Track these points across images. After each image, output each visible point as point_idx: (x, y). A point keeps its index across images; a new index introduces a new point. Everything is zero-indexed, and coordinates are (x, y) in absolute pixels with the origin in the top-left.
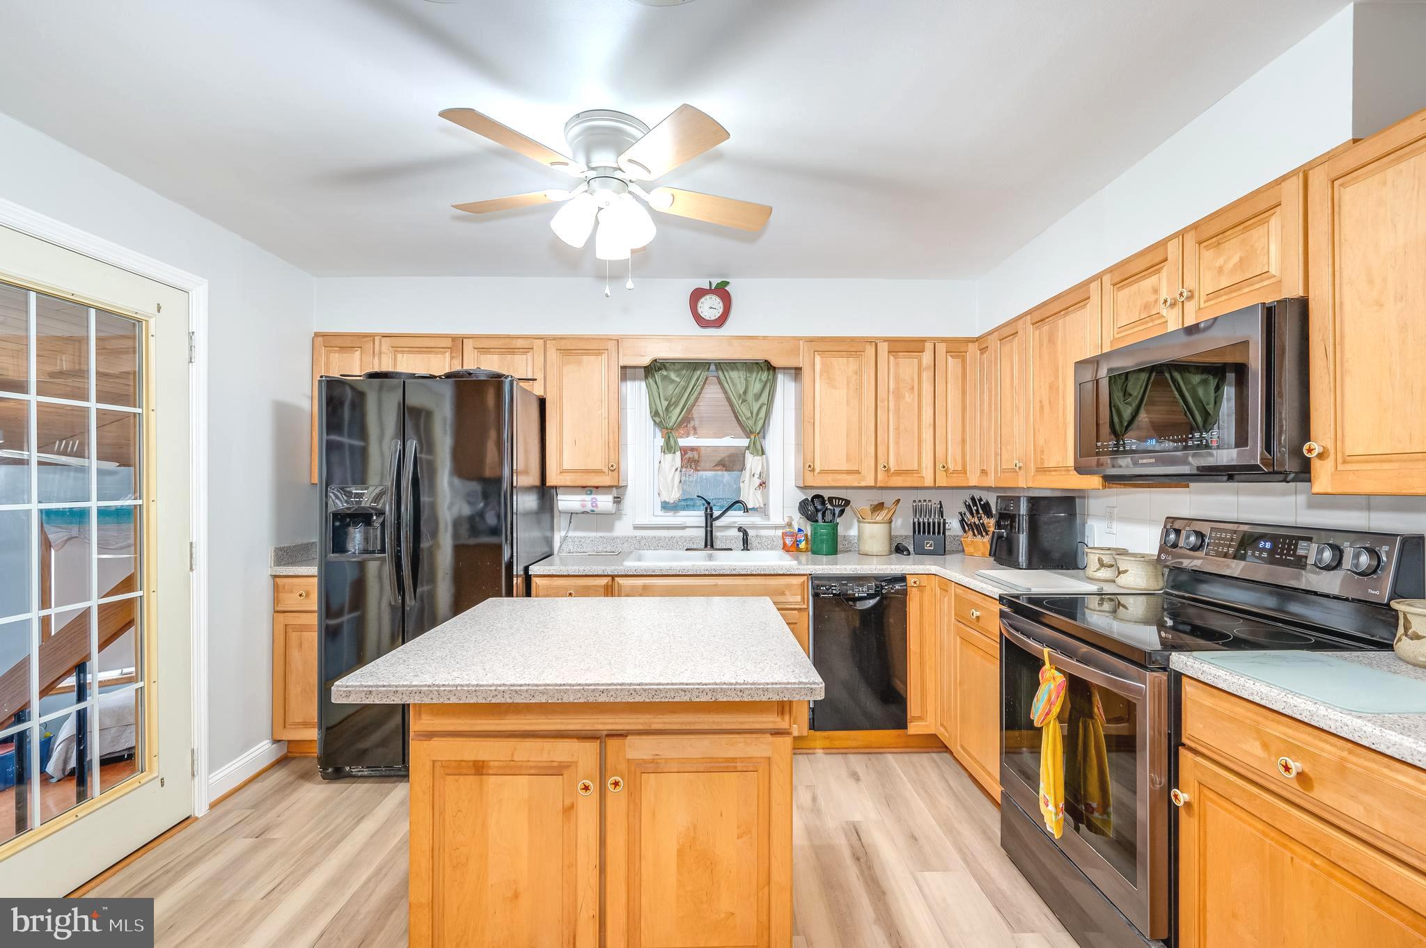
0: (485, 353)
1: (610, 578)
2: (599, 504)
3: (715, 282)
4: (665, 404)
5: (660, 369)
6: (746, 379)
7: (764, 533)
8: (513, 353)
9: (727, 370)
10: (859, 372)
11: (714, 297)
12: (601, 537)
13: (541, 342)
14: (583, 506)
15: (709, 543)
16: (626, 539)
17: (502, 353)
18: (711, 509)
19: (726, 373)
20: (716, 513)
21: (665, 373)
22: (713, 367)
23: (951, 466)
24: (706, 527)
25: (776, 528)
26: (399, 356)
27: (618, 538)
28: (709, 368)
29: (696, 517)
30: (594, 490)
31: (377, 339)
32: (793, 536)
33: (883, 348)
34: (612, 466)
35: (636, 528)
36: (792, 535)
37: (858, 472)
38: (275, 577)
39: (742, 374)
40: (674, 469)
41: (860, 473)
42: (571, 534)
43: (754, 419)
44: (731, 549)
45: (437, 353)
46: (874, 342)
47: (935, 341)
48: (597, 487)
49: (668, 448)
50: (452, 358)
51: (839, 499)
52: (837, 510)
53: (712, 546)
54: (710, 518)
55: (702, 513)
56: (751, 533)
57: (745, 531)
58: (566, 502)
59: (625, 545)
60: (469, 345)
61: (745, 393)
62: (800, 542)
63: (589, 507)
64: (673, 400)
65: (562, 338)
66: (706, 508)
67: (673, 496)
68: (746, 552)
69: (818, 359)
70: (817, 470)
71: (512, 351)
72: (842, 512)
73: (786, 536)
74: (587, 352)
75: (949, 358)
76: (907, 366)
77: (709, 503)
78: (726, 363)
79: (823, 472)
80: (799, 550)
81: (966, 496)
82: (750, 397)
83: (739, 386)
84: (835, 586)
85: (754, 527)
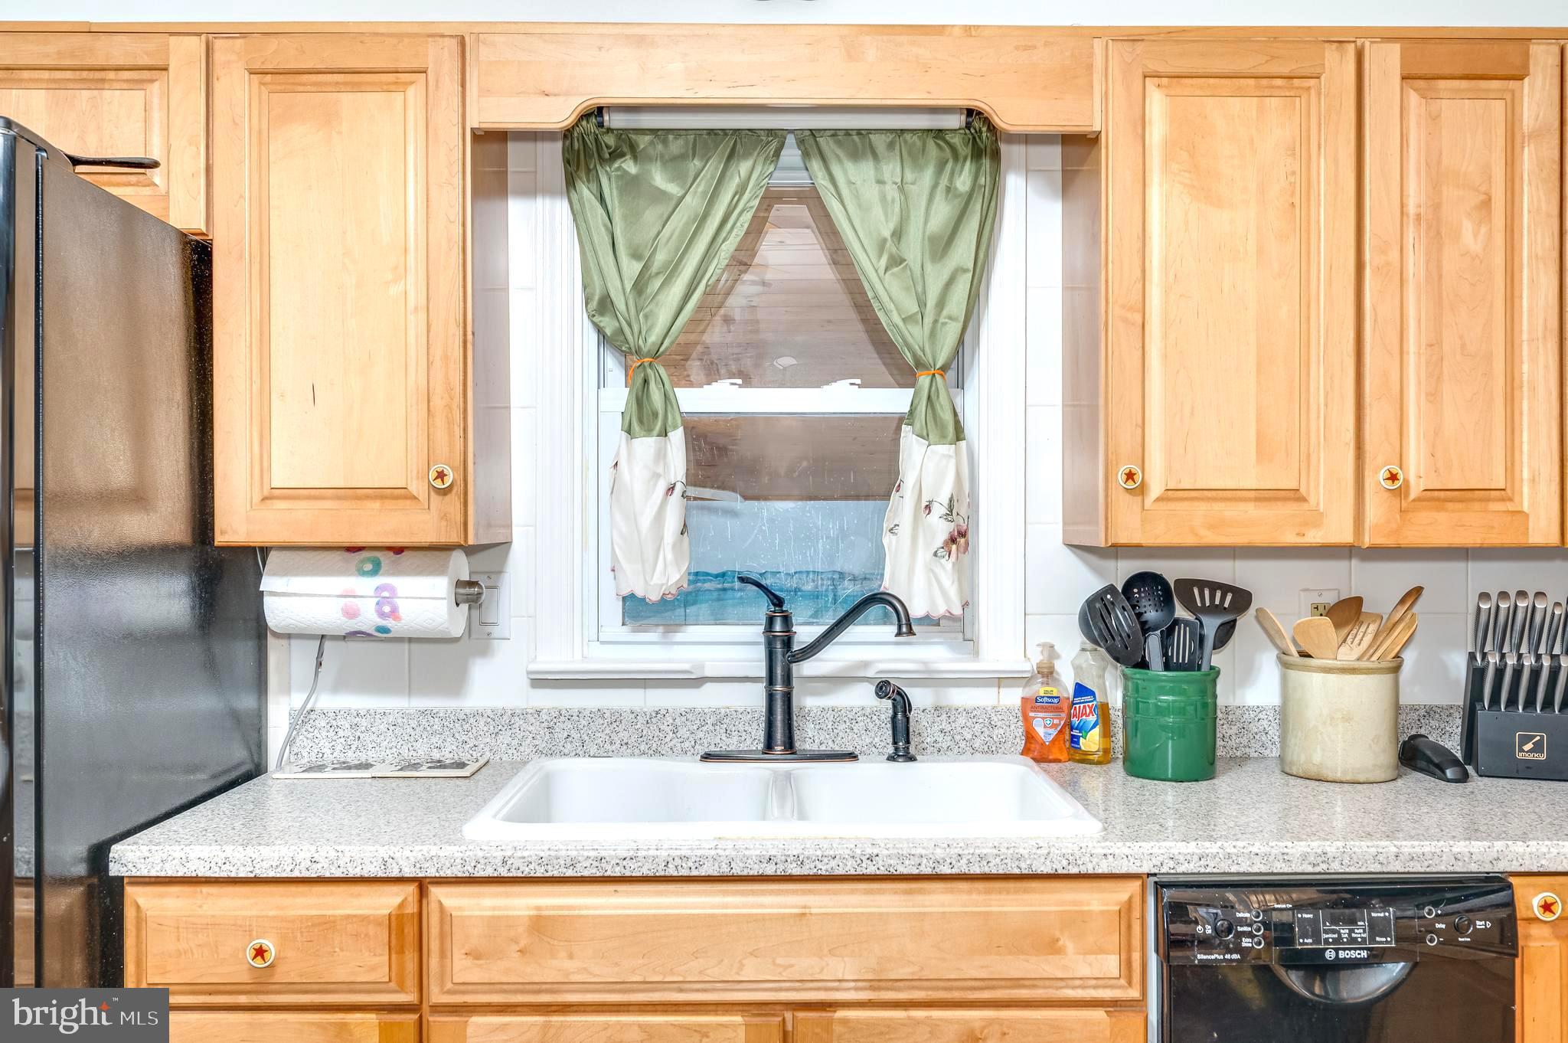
4: (632, 269)
5: (616, 155)
6: (901, 188)
7: (961, 697)
12: (424, 713)
13: (196, 44)
15: (783, 732)
16: (503, 721)
18: (787, 620)
20: (804, 637)
21: (630, 166)
22: (791, 154)
24: (771, 680)
25: (1001, 681)
27: (478, 714)
28: (777, 154)
29: (734, 650)
30: (385, 558)
32: (1058, 709)
35: (540, 682)
36: (1051, 704)
40: (662, 487)
42: (326, 701)
44: (852, 758)
48: (394, 550)
49: (643, 417)
51: (1214, 586)
52: (1211, 625)
53: (789, 746)
54: (785, 652)
55: (757, 634)
56: (919, 697)
57: (897, 690)
58: (294, 599)
59: (505, 738)
61: (898, 234)
63: (365, 618)
64: (660, 257)
66: (771, 621)
67: (657, 579)
68: (901, 766)
73: (1034, 709)
77: (778, 602)
78: (834, 133)
80: (1078, 756)
82: (917, 248)
83: (877, 212)
85: (932, 680)
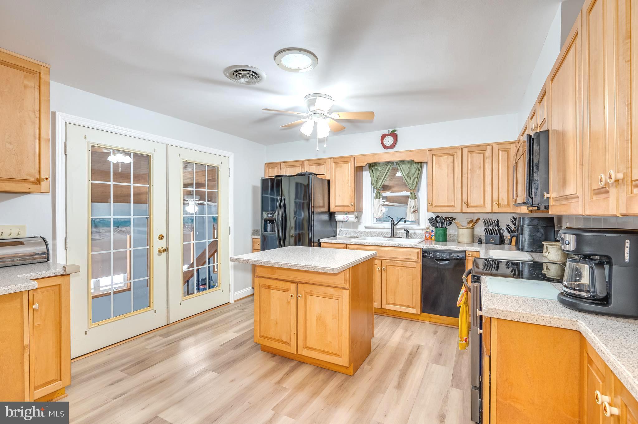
0: (311, 166)
1: (346, 245)
2: (349, 219)
3: (391, 130)
4: (376, 179)
5: (374, 166)
6: (409, 167)
7: (415, 231)
8: (320, 165)
9: (401, 165)
10: (454, 162)
11: (390, 137)
12: (353, 231)
13: (329, 160)
14: (344, 219)
15: (393, 234)
16: (362, 232)
17: (316, 165)
18: (393, 221)
19: (400, 166)
20: (395, 223)
21: (376, 167)
22: (395, 164)
23: (501, 203)
24: (391, 228)
25: (422, 230)
26: (287, 168)
27: (359, 231)
28: (393, 164)
29: (388, 225)
30: (347, 213)
31: (281, 163)
33: (465, 151)
34: (352, 204)
35: (366, 228)
36: (428, 233)
37: (453, 206)
38: (253, 238)
39: (407, 166)
40: (379, 205)
41: (454, 206)
42: (343, 229)
43: (412, 184)
44: (401, 238)
45: (297, 167)
46: (461, 149)
47: (492, 145)
48: (349, 212)
49: (377, 197)
50: (302, 168)
51: (450, 218)
52: (448, 223)
53: (394, 236)
54: (393, 225)
55: (390, 223)
56: (410, 231)
57: (407, 230)
58: (339, 217)
60: (307, 163)
61: (409, 173)
62: (432, 236)
63: (346, 220)
64: (379, 178)
65: (336, 158)
66: (391, 221)
67: (378, 215)
68: (407, 239)
69: (434, 158)
70: (434, 205)
71: (320, 164)
72: (451, 223)
73: (426, 233)
74: (344, 162)
75: (500, 152)
76: (477, 158)
77: (392, 219)
78: (400, 162)
79: (436, 206)
80: (431, 239)
81: (510, 216)
82: (410, 175)
83: (405, 171)
84: (431, 254)
85: (412, 229)
